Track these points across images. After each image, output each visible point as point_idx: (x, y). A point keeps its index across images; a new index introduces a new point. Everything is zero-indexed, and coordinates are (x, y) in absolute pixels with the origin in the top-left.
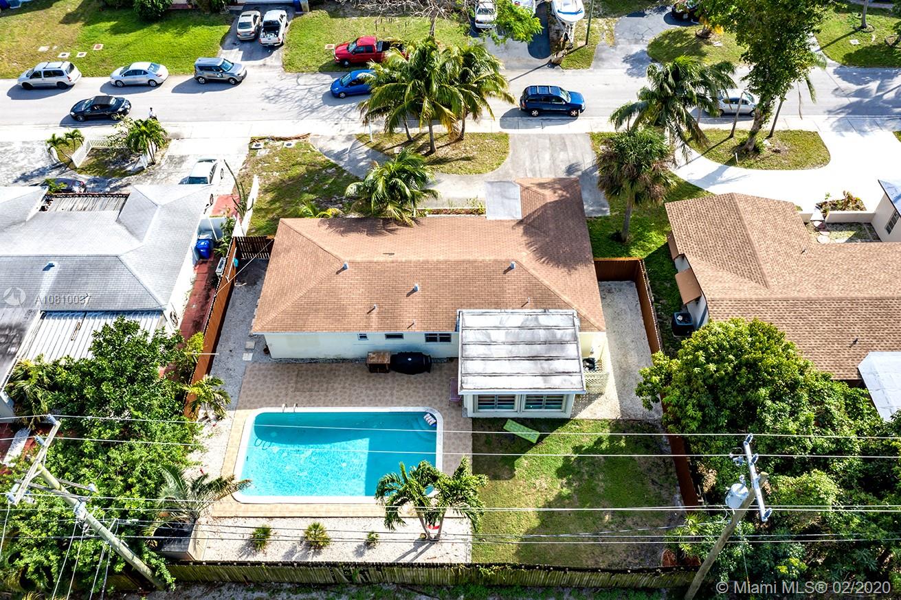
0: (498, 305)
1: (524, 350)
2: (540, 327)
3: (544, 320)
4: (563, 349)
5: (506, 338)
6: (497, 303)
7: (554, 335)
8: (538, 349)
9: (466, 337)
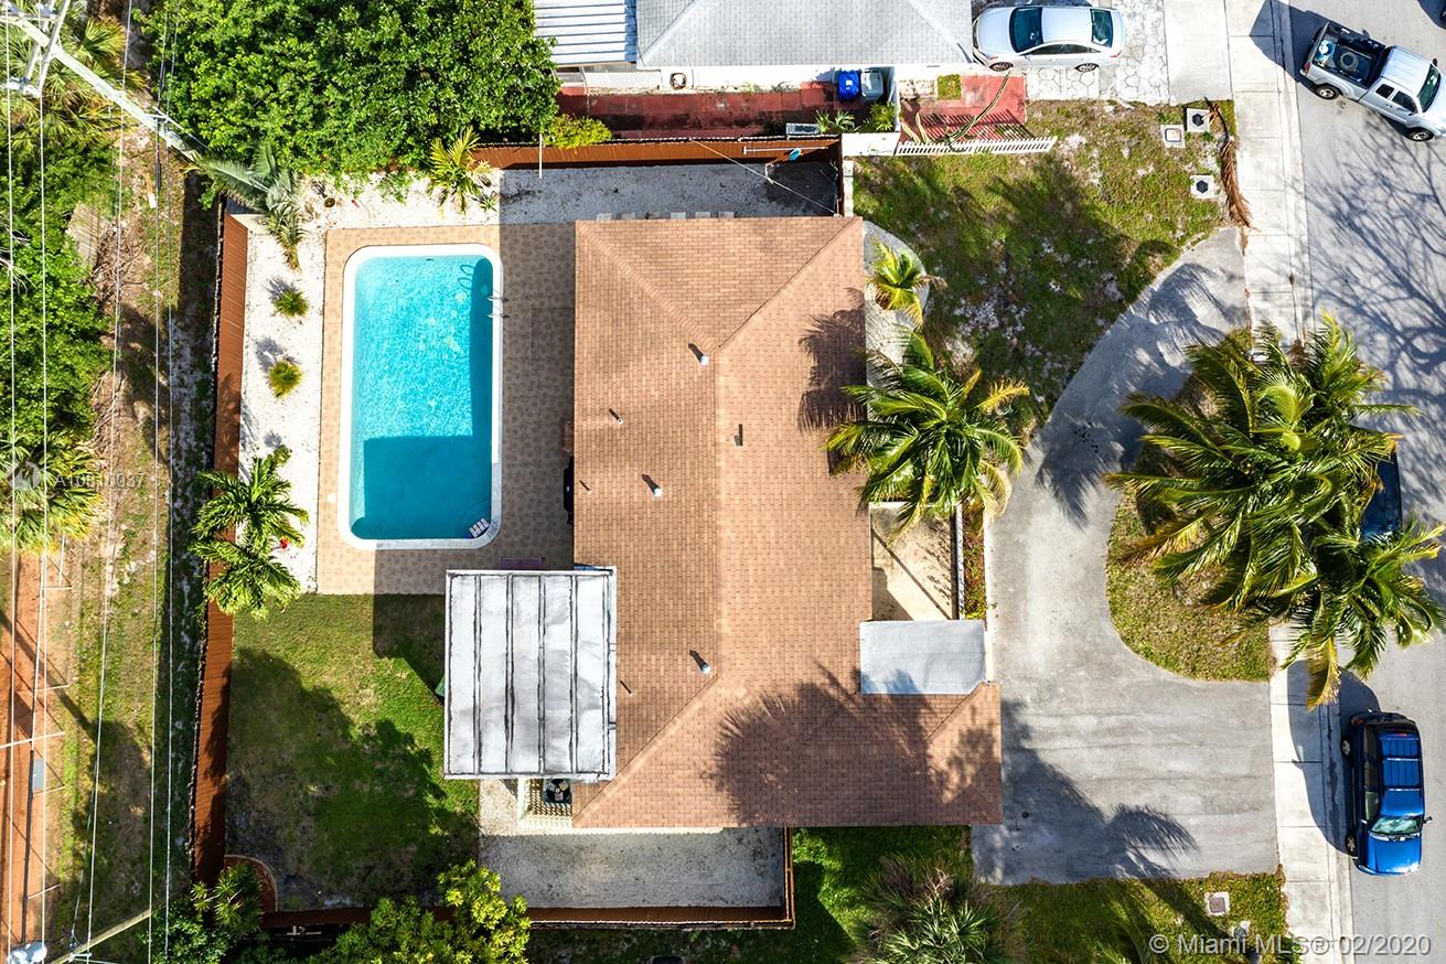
0: (625, 639)
1: (527, 681)
2: (576, 711)
3: (591, 722)
4: (528, 747)
5: (553, 652)
6: (630, 635)
7: (558, 734)
8: (528, 706)
9: (554, 582)
